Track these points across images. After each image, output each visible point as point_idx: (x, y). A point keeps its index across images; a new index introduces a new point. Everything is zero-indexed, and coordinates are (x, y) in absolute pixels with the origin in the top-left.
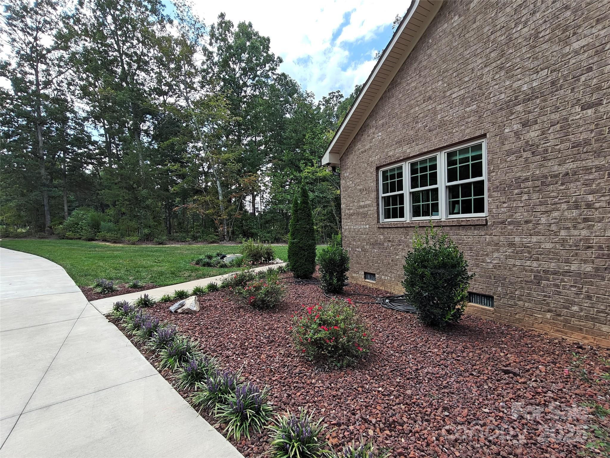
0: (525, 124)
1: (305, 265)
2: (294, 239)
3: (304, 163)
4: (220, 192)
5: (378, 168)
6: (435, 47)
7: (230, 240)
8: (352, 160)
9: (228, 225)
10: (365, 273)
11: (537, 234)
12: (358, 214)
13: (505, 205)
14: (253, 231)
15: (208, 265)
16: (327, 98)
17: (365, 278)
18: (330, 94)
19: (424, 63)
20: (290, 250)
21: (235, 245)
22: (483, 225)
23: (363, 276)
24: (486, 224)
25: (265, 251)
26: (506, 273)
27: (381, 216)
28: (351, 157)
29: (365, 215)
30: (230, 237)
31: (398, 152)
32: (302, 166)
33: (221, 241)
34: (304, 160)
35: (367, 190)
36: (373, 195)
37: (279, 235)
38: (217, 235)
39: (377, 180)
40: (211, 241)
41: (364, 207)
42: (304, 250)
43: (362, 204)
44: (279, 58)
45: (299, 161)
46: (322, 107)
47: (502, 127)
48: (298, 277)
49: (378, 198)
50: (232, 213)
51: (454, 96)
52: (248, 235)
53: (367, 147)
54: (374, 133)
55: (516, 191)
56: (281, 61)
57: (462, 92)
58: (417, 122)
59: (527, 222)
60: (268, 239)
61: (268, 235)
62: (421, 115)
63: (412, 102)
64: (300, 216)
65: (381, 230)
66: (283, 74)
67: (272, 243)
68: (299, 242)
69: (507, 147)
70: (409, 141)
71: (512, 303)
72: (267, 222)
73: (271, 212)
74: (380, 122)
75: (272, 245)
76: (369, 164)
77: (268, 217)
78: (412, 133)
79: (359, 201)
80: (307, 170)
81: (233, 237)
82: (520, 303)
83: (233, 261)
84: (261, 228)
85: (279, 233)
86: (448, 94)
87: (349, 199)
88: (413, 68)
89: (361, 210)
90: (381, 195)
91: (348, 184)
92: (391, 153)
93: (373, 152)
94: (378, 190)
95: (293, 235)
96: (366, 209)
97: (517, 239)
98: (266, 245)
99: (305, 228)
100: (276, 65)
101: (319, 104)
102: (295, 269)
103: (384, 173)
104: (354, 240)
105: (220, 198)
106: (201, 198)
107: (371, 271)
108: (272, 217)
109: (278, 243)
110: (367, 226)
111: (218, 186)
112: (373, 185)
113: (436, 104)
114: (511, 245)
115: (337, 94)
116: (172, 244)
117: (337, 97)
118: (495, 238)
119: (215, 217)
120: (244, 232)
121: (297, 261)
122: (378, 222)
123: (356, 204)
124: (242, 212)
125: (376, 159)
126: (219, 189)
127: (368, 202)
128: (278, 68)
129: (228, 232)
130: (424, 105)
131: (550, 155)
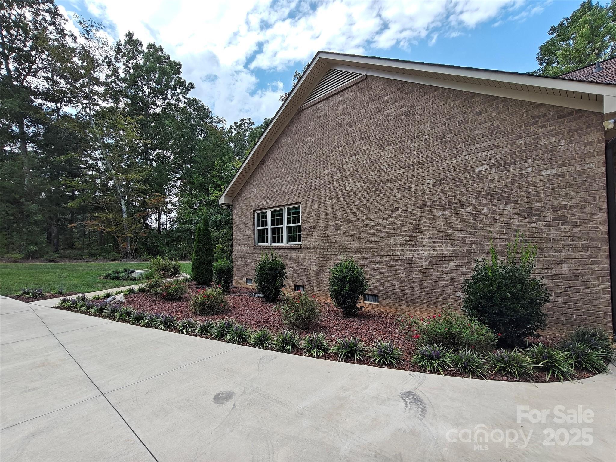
0: (313, 201)
1: (205, 275)
2: (197, 256)
3: (212, 187)
4: (125, 210)
5: (254, 211)
6: (281, 149)
7: (133, 258)
8: (240, 203)
9: (131, 242)
10: (247, 279)
11: (317, 253)
12: (243, 239)
13: (307, 239)
14: (159, 249)
15: (118, 278)
16: (239, 124)
17: (247, 282)
18: (241, 121)
19: (277, 156)
20: (193, 265)
21: (139, 262)
22: (300, 249)
23: (245, 281)
24: (301, 248)
25: (173, 267)
26: (308, 273)
27: (257, 241)
28: (239, 200)
29: (247, 240)
30: (133, 255)
31: (264, 203)
32: (211, 190)
33: (123, 258)
34: (213, 184)
35: (248, 224)
36: (252, 227)
37: (186, 253)
38: (119, 253)
39: (254, 218)
40: (113, 258)
41: (246, 235)
42: (204, 264)
43: (245, 233)
44: (190, 83)
45: (208, 184)
46: (234, 132)
47: (306, 200)
48: (199, 285)
49: (254, 230)
50: (137, 231)
51: (289, 179)
52: (154, 252)
53: (248, 196)
54: (252, 189)
55: (311, 232)
56: (193, 87)
57: (292, 178)
58: (273, 188)
59: (314, 248)
60: (174, 256)
61: (175, 252)
62: (275, 185)
63: (272, 176)
64: (202, 239)
65: (256, 250)
66: (195, 100)
67: (179, 260)
68: (201, 258)
69: (307, 211)
70: (271, 198)
71: (310, 288)
72: (174, 240)
73: (178, 231)
74: (256, 183)
75: (180, 262)
76: (250, 207)
77: (176, 235)
78: (271, 193)
79: (244, 231)
80: (215, 195)
81: (137, 255)
82: (312, 288)
83: (141, 275)
84: (168, 246)
85: (186, 251)
86: (287, 176)
87: (237, 229)
88: (272, 157)
89: (245, 237)
90: (257, 228)
91: (237, 218)
92: (261, 203)
93: (252, 200)
94: (254, 225)
95: (196, 253)
96: (248, 237)
97: (311, 256)
98: (173, 262)
99: (206, 248)
100: (188, 90)
101: (231, 128)
102: (197, 278)
103: (258, 214)
104: (240, 257)
105: (125, 216)
106: (103, 216)
107: (250, 278)
108: (179, 236)
109: (185, 261)
110: (248, 248)
111: (123, 204)
112: (252, 221)
113: (281, 180)
114: (309, 259)
115: (248, 121)
116: (66, 261)
117: (248, 124)
118: (304, 255)
119: (118, 234)
120: (148, 250)
121: (198, 273)
122: (255, 245)
123: (242, 233)
124: (148, 230)
125: (253, 205)
126: (123, 207)
127: (249, 232)
128: (189, 92)
129: (131, 250)
130: (276, 179)
131: (321, 218)
